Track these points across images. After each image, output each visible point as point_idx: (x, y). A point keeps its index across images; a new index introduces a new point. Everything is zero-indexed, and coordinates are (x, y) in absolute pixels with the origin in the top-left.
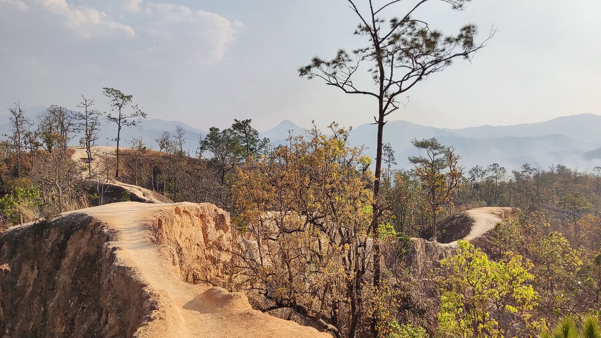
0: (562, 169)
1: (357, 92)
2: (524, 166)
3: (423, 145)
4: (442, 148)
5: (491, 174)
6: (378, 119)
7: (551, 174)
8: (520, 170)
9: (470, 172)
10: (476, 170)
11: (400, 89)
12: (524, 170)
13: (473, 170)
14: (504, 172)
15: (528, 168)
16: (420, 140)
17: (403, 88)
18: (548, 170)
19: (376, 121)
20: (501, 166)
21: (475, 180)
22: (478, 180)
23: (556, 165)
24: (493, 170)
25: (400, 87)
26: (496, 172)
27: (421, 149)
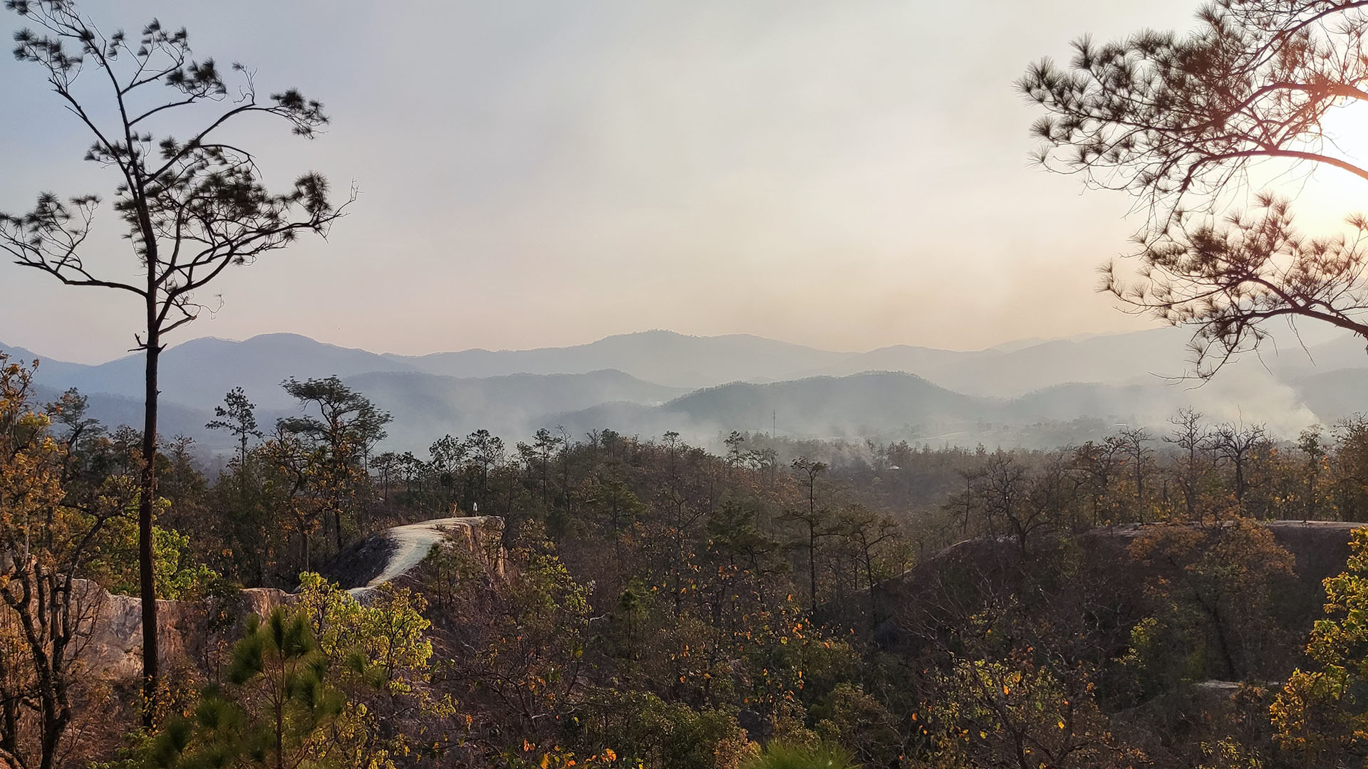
0: (610, 437)
1: (93, 282)
2: (538, 434)
3: (309, 392)
4: (353, 398)
5: (473, 452)
6: (145, 340)
7: (592, 449)
8: (531, 442)
9: (433, 449)
10: (445, 444)
11: (190, 281)
12: (539, 442)
13: (440, 445)
14: (499, 447)
15: (546, 437)
16: (302, 381)
17: (195, 280)
18: (586, 442)
19: (141, 345)
20: (492, 435)
21: (444, 466)
22: (451, 466)
23: (600, 432)
24: (477, 444)
25: (189, 277)
26: (483, 448)
27: (306, 401)
